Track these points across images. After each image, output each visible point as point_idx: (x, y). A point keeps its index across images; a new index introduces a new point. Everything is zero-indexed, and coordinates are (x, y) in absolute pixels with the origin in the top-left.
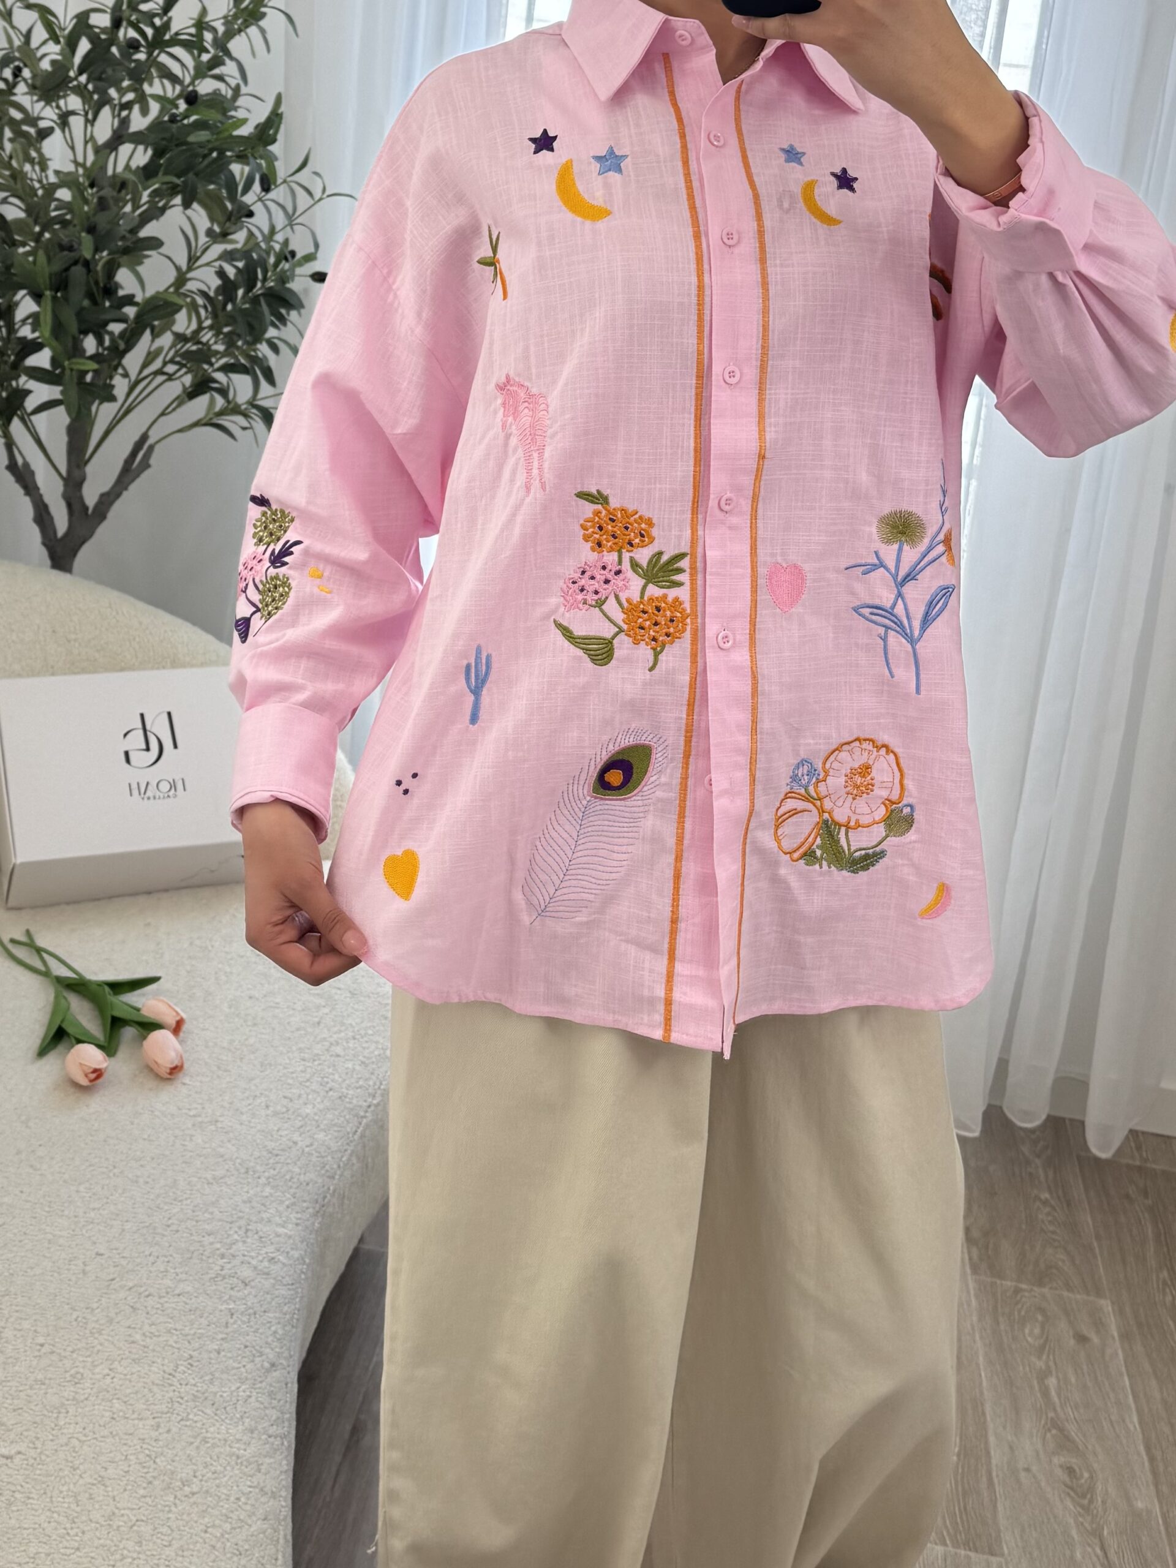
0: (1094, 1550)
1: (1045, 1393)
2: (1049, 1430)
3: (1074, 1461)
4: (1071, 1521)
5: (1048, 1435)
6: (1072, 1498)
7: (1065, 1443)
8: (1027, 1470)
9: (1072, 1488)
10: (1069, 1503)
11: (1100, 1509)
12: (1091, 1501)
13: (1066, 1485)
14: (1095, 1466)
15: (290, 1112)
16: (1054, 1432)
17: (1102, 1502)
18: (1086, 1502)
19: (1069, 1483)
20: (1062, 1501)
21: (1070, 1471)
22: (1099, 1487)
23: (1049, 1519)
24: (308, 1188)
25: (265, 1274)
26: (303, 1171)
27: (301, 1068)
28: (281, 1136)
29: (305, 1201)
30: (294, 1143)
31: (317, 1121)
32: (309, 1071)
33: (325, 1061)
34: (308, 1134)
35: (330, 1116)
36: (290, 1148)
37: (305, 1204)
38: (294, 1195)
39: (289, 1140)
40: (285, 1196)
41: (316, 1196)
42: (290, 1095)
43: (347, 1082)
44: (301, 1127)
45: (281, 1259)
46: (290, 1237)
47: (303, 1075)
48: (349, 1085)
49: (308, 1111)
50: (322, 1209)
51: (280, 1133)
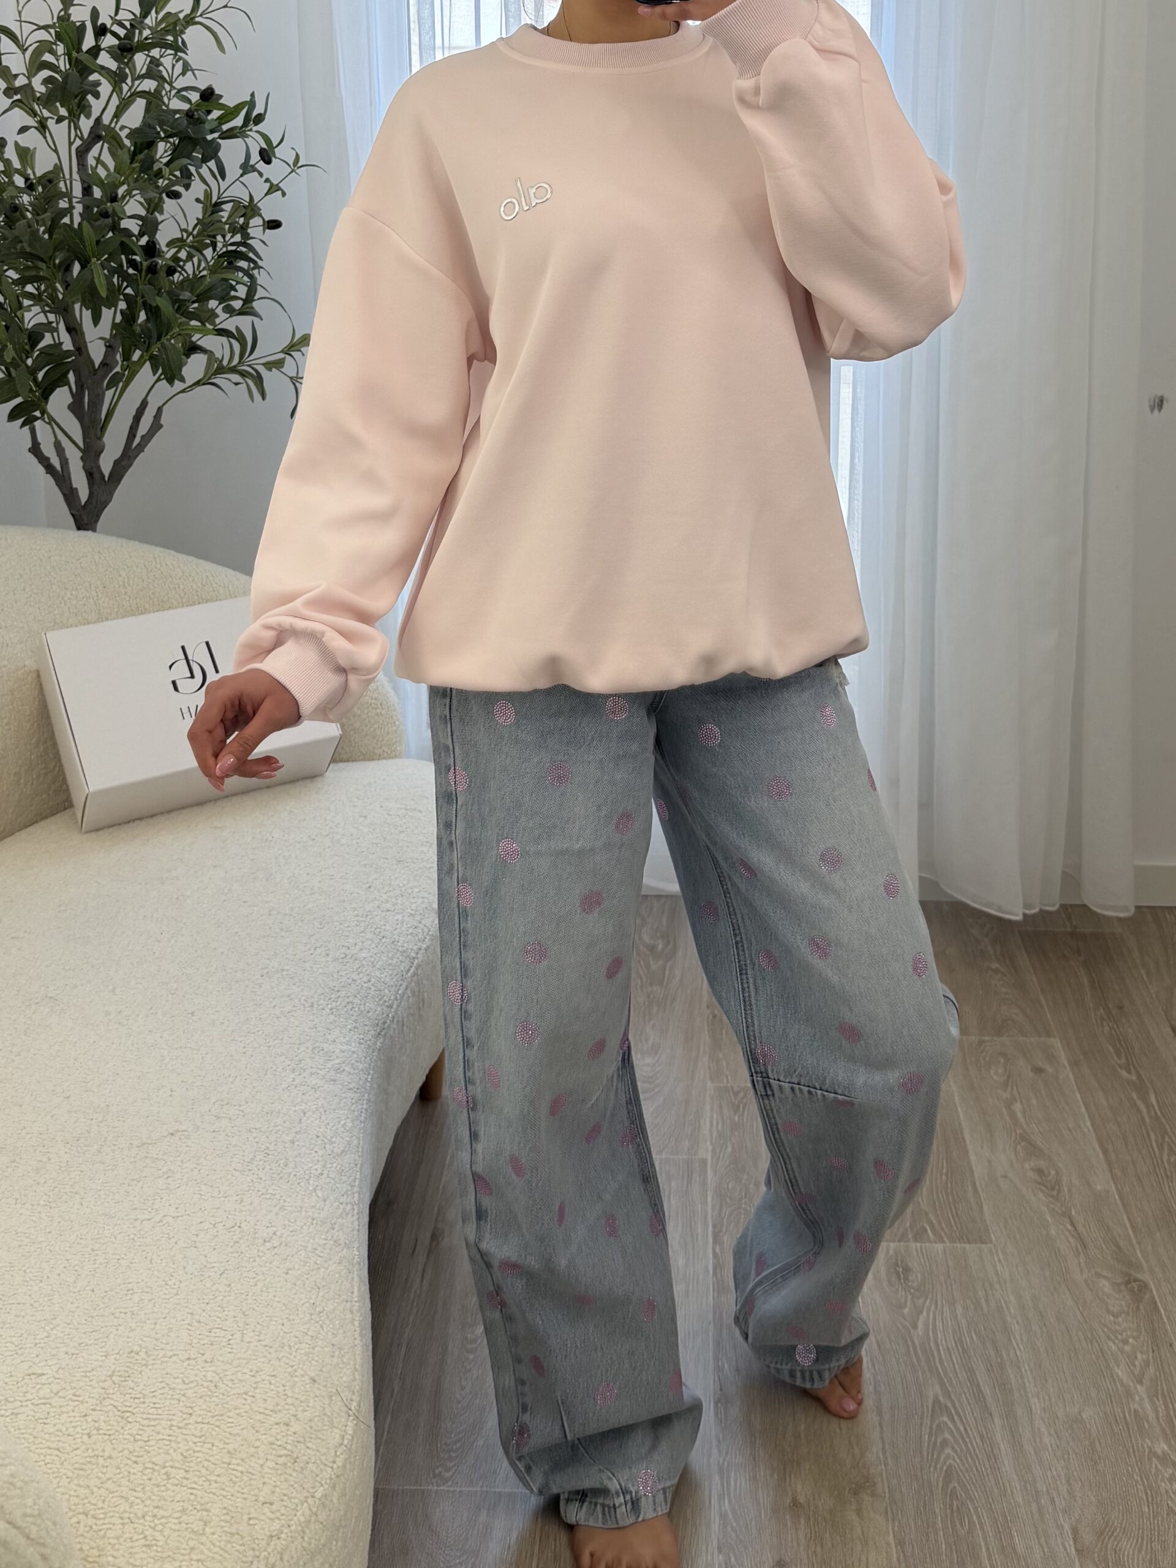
0: (1065, 1226)
1: (1013, 1115)
2: (1019, 1143)
3: (1042, 1164)
4: (1044, 1209)
5: (1019, 1147)
6: (1043, 1192)
7: (1033, 1150)
8: (1005, 1177)
9: (1043, 1184)
10: (1041, 1195)
11: (1067, 1197)
12: (1059, 1192)
13: (1039, 1183)
14: (1060, 1165)
15: (348, 957)
16: (1023, 1144)
17: (1069, 1190)
18: (1055, 1193)
19: (1039, 1180)
20: (1035, 1195)
21: (1040, 1172)
22: (1065, 1179)
23: (1026, 1210)
24: (368, 1015)
25: (332, 1080)
26: (363, 1001)
27: (356, 923)
28: (341, 976)
29: (366, 1026)
30: (354, 980)
31: (373, 963)
32: (363, 924)
33: (377, 916)
34: (365, 973)
35: (385, 959)
36: (350, 984)
37: (366, 1028)
38: (355, 1021)
39: (349, 978)
40: (347, 1022)
41: (376, 1022)
42: (347, 945)
43: (398, 930)
44: (359, 968)
45: (347, 1069)
46: (353, 1053)
47: (358, 928)
48: (400, 933)
49: (364, 955)
50: (382, 1032)
51: (340, 974)
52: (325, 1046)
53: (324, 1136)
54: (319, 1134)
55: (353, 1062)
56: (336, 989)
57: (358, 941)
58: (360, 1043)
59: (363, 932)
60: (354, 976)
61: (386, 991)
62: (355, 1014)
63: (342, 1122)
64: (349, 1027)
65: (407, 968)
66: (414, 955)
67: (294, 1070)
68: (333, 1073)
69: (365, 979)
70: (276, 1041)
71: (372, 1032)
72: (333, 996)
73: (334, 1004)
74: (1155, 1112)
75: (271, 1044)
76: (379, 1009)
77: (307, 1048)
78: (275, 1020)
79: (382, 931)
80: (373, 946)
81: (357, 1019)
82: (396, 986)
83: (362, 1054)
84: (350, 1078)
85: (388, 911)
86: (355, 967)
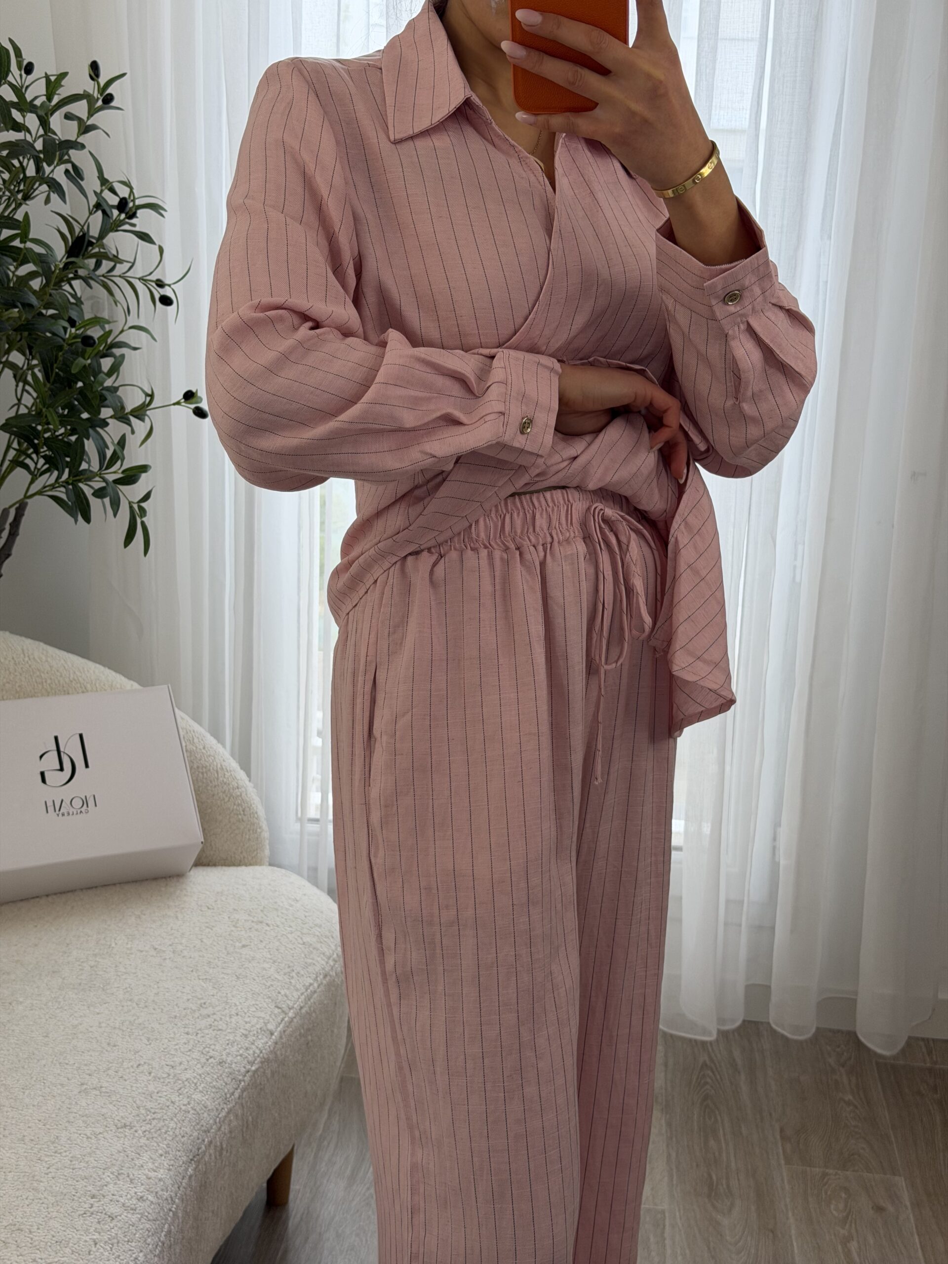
24: (182, 1140)
25: (132, 1209)
26: (179, 1125)
27: (185, 1041)
28: (160, 1097)
29: (179, 1151)
30: (172, 1102)
31: (196, 1084)
32: (192, 1042)
33: (208, 1034)
34: (186, 1095)
35: (208, 1079)
36: (168, 1107)
37: (179, 1154)
38: (168, 1146)
39: (168, 1100)
40: (159, 1146)
41: (190, 1147)
42: (172, 1063)
43: (228, 1051)
44: (180, 1089)
45: (150, 1198)
46: (160, 1180)
47: (186, 1046)
48: (229, 1054)
49: (188, 1076)
50: (196, 1158)
51: (159, 1095)
52: (131, 1171)
55: (158, 1189)
56: (153, 1111)
57: (184, 1060)
58: (169, 1170)
59: (190, 1050)
60: (175, 1097)
61: (205, 1115)
62: (171, 1138)
63: (134, 1256)
64: (160, 1152)
65: (231, 1091)
66: (241, 1077)
67: (93, 1197)
68: (134, 1201)
69: (185, 1101)
70: (83, 1164)
71: (185, 1159)
72: (149, 1117)
73: (148, 1127)
75: (77, 1166)
76: (195, 1134)
77: (112, 1173)
78: (85, 1139)
79: (211, 1051)
80: (199, 1066)
81: (170, 1143)
82: (217, 1109)
83: (169, 1182)
84: (152, 1207)
85: (220, 1030)
86: (176, 1089)
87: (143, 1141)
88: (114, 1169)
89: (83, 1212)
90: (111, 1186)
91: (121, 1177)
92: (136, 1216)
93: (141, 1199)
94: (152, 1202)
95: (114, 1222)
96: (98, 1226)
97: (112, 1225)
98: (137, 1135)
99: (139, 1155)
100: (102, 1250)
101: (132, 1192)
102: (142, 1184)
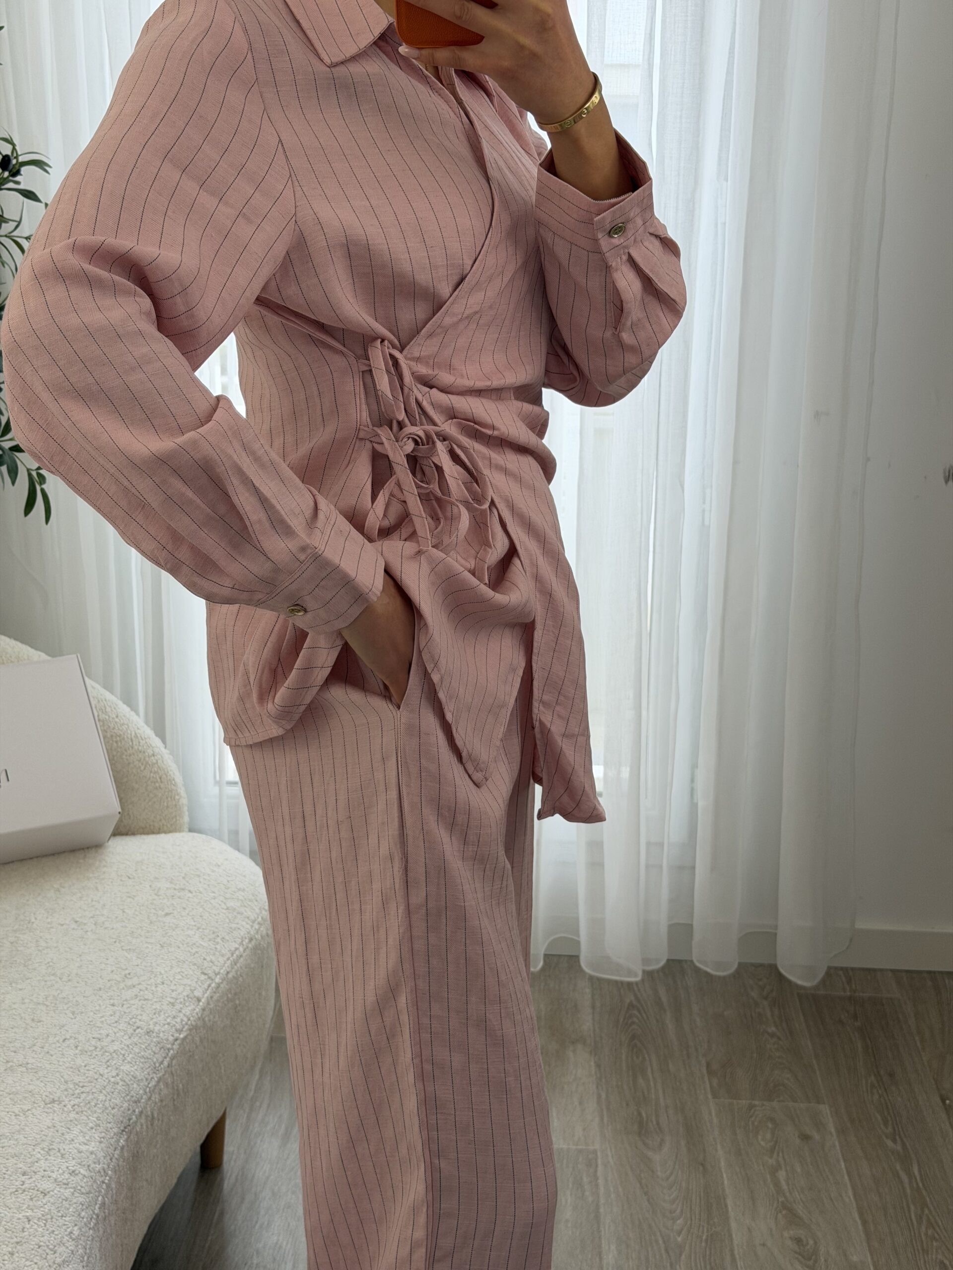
2: (780, 1211)
3: (801, 1233)
5: (780, 1215)
7: (793, 1219)
8: (764, 1245)
9: (800, 1254)
13: (797, 1253)
14: (818, 1235)
16: (784, 1212)
19: (798, 1250)
21: (799, 1241)
24: (113, 1112)
25: (65, 1184)
26: (109, 1097)
27: (111, 1012)
28: (88, 1070)
29: (110, 1123)
30: (101, 1075)
31: (124, 1055)
32: (118, 1014)
33: (134, 1005)
34: (114, 1067)
35: (137, 1051)
36: (96, 1079)
37: (109, 1126)
38: (98, 1118)
39: (96, 1073)
40: (89, 1119)
41: (121, 1119)
42: (99, 1036)
43: (155, 1020)
44: (108, 1061)
45: (82, 1171)
46: (92, 1153)
47: (112, 1018)
48: (156, 1023)
49: (115, 1048)
50: (127, 1129)
51: (87, 1068)
52: (62, 1146)
53: (48, 1246)
54: (42, 1244)
55: (90, 1162)
57: (111, 1031)
58: (101, 1142)
59: (116, 1022)
60: (103, 1070)
61: (135, 1085)
62: (100, 1111)
63: (69, 1230)
64: (91, 1125)
65: (160, 1060)
66: (169, 1046)
67: (25, 1174)
68: (67, 1176)
69: (114, 1073)
70: (12, 1142)
71: (116, 1130)
72: (78, 1091)
73: (77, 1101)
74: (917, 1184)
75: (6, 1144)
76: (126, 1105)
77: (42, 1149)
79: (138, 1021)
80: (126, 1037)
81: (100, 1116)
82: (147, 1079)
83: (101, 1154)
84: (85, 1180)
85: (146, 1000)
86: (104, 1061)
87: (73, 1115)
88: (45, 1145)
89: (14, 1190)
90: (42, 1162)
91: (52, 1153)
92: (68, 1191)
93: (73, 1173)
94: (85, 1176)
95: (47, 1198)
96: (31, 1203)
97: (44, 1201)
98: (66, 1109)
99: (69, 1129)
100: (36, 1226)
101: (64, 1167)
102: (73, 1159)
